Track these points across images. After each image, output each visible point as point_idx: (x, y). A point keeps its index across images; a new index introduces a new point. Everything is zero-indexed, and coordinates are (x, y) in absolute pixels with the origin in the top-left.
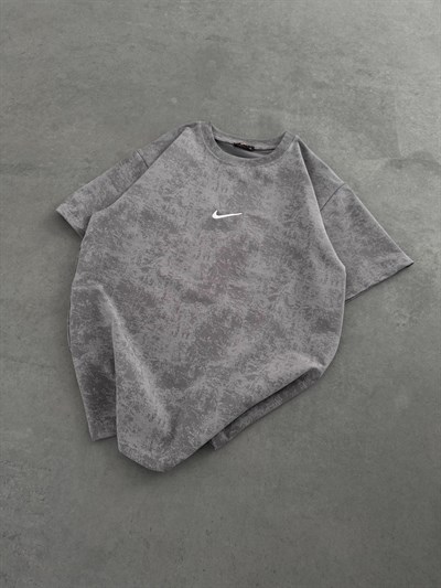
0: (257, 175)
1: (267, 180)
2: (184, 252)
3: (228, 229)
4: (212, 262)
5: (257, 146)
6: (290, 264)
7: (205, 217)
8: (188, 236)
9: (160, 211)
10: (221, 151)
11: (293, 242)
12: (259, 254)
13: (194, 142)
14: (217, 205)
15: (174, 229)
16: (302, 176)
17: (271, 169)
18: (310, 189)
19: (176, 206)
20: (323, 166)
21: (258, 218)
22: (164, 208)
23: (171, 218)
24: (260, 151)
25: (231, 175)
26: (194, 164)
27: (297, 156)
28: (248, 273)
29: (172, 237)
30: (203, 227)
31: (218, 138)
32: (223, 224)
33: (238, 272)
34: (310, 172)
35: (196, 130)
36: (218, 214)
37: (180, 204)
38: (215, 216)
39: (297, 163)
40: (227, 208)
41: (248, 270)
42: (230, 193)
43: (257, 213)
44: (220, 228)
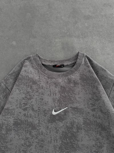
0: (70, 81)
1: (75, 83)
2: (42, 141)
3: (63, 120)
4: (59, 143)
5: (65, 64)
6: (100, 134)
7: (49, 115)
8: (42, 129)
9: (23, 118)
10: (47, 71)
11: (99, 121)
12: (83, 131)
13: (31, 69)
14: (53, 105)
15: (34, 127)
16: (94, 80)
17: (76, 76)
18: (101, 88)
19: (31, 112)
20: (103, 69)
21: (77, 108)
22: (25, 115)
23: (30, 120)
24: (67, 66)
25: (56, 84)
26: (34, 82)
27: (88, 67)
28: (80, 145)
29: (34, 133)
30: (49, 121)
31: (44, 63)
32: (59, 118)
33: (75, 146)
34: (97, 73)
35: (30, 61)
36: (55, 111)
37: (33, 109)
38: (54, 113)
39: (90, 71)
40: (59, 106)
41: (80, 143)
42: (58, 96)
43: (75, 105)
44: (58, 120)
